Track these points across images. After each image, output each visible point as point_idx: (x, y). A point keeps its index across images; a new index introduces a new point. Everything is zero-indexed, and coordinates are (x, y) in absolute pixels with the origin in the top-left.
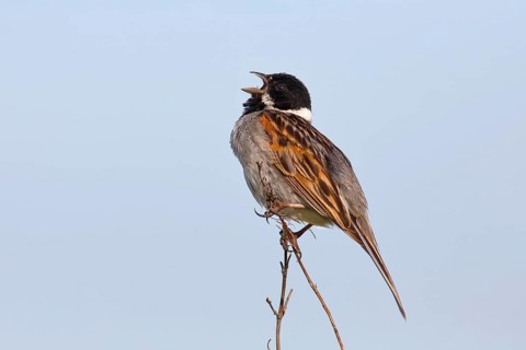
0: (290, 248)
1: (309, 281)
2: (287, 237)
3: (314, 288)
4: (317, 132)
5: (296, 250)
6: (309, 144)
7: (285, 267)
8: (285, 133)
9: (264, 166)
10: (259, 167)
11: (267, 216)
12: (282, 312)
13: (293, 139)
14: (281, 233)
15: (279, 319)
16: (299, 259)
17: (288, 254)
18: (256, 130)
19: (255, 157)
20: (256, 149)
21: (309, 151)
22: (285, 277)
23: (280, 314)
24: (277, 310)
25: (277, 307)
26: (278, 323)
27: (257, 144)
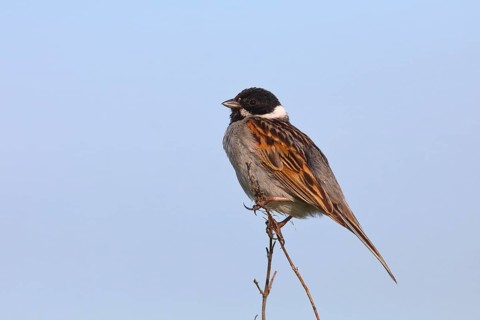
0: (275, 236)
1: (291, 265)
2: (272, 226)
3: (295, 271)
4: (299, 132)
5: (280, 238)
6: (292, 142)
7: (270, 252)
8: (269, 135)
9: (253, 165)
10: (249, 167)
11: (255, 209)
12: (267, 290)
13: (277, 139)
14: (267, 223)
15: (264, 297)
16: (282, 245)
17: (273, 241)
18: (244, 134)
19: (244, 158)
20: (245, 151)
21: (292, 149)
22: (270, 261)
23: (266, 293)
24: (263, 289)
25: (263, 287)
26: (264, 301)
27: (246, 147)
